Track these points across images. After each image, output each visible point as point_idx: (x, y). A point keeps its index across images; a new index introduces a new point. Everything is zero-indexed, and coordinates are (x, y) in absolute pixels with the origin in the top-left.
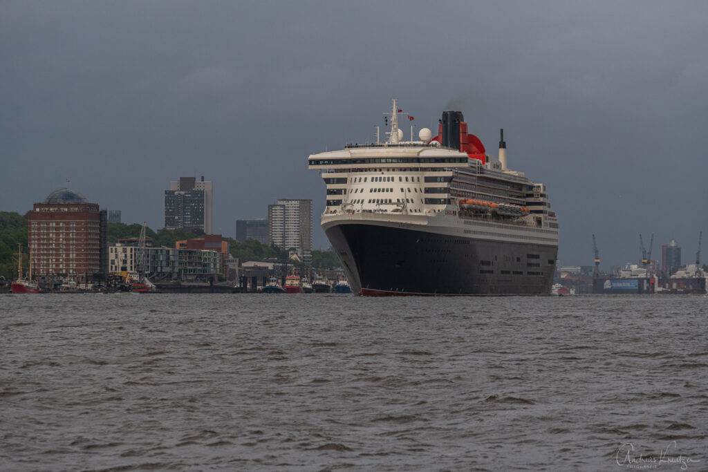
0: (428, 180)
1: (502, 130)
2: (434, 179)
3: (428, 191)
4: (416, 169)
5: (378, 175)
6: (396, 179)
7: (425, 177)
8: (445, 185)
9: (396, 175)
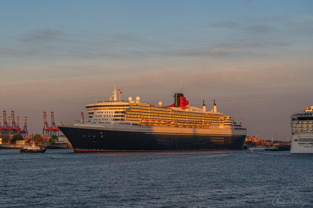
0: (116, 112)
1: (214, 100)
2: (118, 112)
3: (115, 116)
4: (111, 109)
5: (99, 111)
6: (104, 112)
7: (115, 112)
8: (121, 114)
9: (104, 111)
